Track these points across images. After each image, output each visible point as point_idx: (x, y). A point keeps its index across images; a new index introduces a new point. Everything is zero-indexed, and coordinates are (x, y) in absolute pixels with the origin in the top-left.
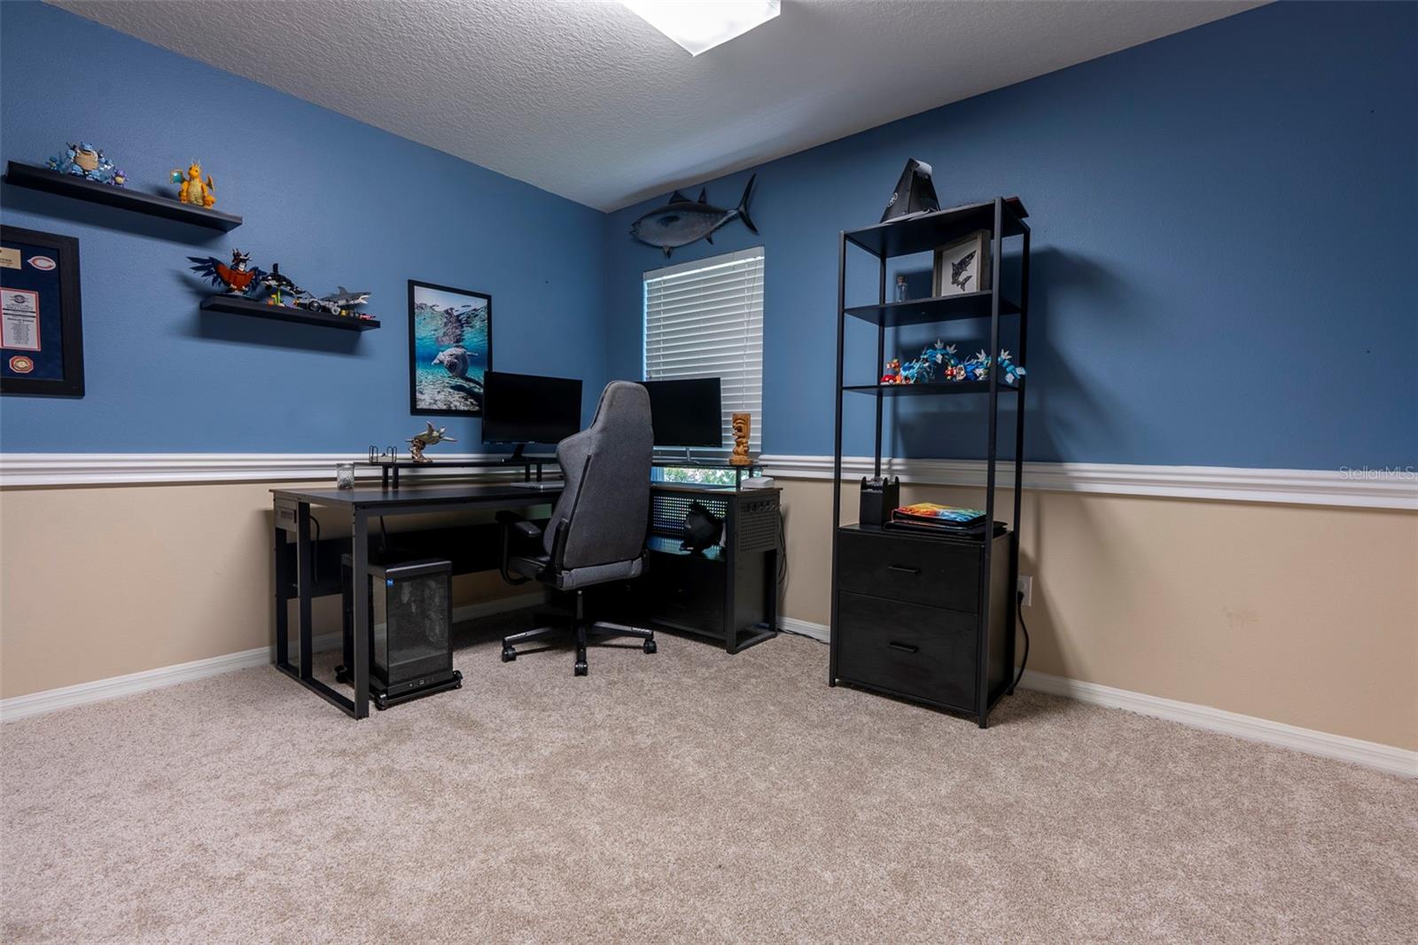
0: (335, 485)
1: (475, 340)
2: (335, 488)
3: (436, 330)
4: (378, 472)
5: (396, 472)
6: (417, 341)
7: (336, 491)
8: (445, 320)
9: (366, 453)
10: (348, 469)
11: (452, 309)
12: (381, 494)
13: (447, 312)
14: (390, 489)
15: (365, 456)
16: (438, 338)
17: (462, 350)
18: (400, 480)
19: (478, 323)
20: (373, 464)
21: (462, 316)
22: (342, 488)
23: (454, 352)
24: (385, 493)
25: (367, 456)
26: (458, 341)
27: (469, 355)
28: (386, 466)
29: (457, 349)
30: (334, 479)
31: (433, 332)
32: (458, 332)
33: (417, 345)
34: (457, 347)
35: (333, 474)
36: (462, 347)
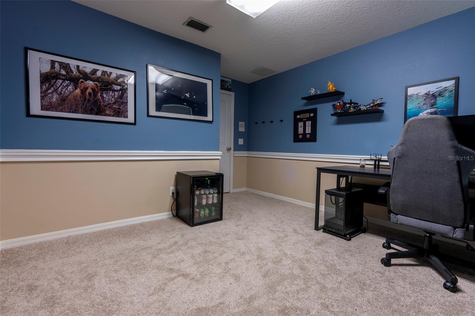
0: (359, 166)
1: (445, 102)
2: (359, 167)
3: (419, 104)
4: (373, 163)
5: (379, 163)
6: (408, 111)
7: (359, 168)
8: (425, 98)
9: (369, 156)
10: (363, 161)
11: (430, 91)
12: (373, 171)
13: (426, 94)
14: (377, 169)
15: (368, 157)
16: (420, 107)
17: (436, 109)
18: (380, 166)
19: (448, 93)
20: (371, 160)
21: (435, 94)
22: (361, 167)
23: (429, 111)
24: (375, 171)
25: (369, 157)
26: (432, 106)
27: (440, 111)
28: (375, 161)
29: (431, 109)
30: (359, 164)
31: (417, 105)
32: (433, 101)
33: (407, 112)
34: (432, 108)
35: (358, 162)
36: (435, 108)
